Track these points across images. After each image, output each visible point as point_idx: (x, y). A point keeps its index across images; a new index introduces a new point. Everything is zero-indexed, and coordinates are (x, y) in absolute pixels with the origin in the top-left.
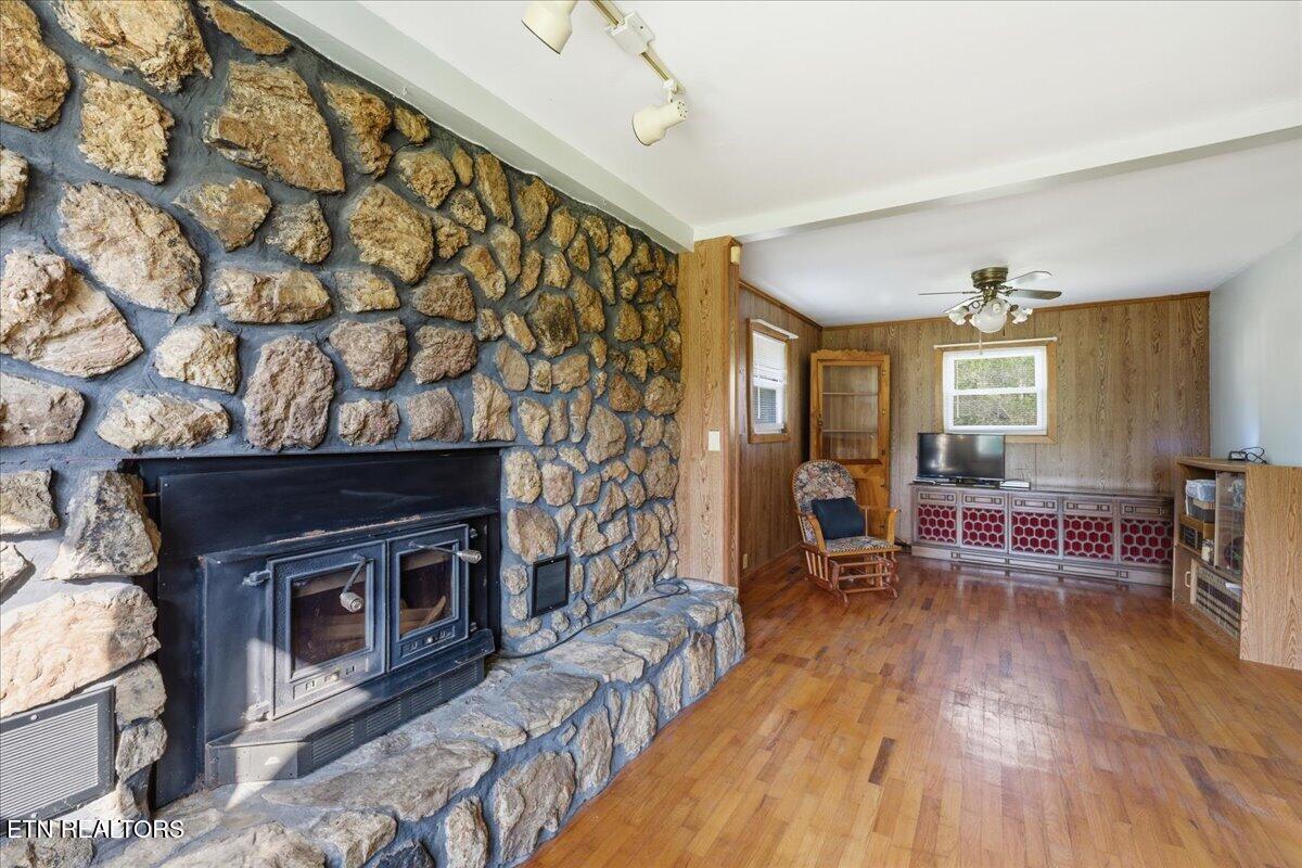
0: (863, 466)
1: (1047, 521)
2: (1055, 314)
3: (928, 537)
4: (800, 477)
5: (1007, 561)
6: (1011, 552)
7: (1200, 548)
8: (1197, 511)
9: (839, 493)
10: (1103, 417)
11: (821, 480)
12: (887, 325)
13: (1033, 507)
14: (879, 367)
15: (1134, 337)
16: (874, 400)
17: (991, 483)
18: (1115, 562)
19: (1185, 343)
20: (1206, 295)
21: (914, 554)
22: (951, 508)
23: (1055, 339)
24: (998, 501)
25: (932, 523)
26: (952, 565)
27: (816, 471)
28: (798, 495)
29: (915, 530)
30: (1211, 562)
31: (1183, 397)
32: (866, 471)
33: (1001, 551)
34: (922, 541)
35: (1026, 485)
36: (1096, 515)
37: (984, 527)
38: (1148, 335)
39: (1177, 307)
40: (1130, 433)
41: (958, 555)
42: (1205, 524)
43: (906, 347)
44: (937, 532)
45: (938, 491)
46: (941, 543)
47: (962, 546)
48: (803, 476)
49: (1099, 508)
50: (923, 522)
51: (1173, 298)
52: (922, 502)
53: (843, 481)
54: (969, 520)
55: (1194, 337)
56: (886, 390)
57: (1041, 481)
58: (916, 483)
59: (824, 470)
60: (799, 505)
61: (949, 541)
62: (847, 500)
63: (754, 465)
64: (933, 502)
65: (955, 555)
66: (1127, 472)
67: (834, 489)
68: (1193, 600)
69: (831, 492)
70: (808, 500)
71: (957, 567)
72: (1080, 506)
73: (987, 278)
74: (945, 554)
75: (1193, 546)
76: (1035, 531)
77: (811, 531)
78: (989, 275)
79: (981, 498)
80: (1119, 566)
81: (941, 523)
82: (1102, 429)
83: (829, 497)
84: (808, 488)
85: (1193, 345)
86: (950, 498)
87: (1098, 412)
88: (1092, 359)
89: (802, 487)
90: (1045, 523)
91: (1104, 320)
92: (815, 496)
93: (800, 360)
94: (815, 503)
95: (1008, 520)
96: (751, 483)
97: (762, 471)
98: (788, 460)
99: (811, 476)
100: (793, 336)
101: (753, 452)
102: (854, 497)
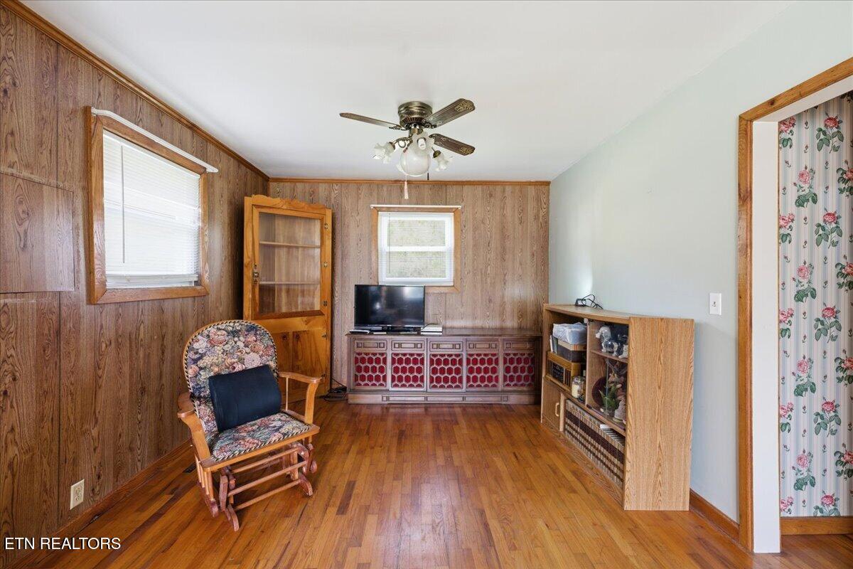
0: (305, 318)
1: (455, 360)
2: (459, 188)
3: (362, 383)
4: (196, 346)
5: (426, 398)
6: (429, 390)
7: (570, 386)
8: (563, 351)
9: (253, 361)
10: (489, 272)
11: (228, 347)
12: (331, 182)
13: (446, 349)
14: (322, 220)
15: (508, 212)
16: (317, 251)
17: (415, 329)
18: (500, 389)
19: (536, 217)
20: (548, 183)
21: (350, 401)
22: (382, 354)
23: (459, 207)
24: (419, 346)
25: (367, 369)
26: (382, 408)
27: (222, 336)
28: (190, 372)
29: (352, 378)
30: (581, 399)
31: (535, 257)
32: (307, 323)
33: (422, 389)
34: (357, 388)
35: (440, 329)
36: (487, 352)
37: (408, 369)
38: (516, 211)
39: (531, 191)
40: (505, 283)
41: (388, 399)
42: (573, 364)
43: (348, 204)
44: (370, 378)
45: (371, 339)
46: (373, 388)
47: (391, 389)
48: (201, 344)
49: (490, 347)
50: (359, 369)
51: (530, 183)
52: (358, 350)
53: (261, 346)
54: (396, 365)
55: (541, 214)
56: (328, 243)
57: (449, 324)
58: (352, 333)
59: (235, 333)
60: (191, 385)
61: (381, 385)
62: (265, 368)
63: (109, 333)
64: (367, 350)
65: (385, 399)
66: (503, 314)
67: (247, 357)
68: (561, 429)
69: (241, 361)
70: (204, 376)
71: (386, 408)
72: (478, 346)
73: (412, 113)
74: (377, 399)
75: (562, 382)
76: (446, 370)
77: (200, 420)
78: (415, 109)
79: (406, 344)
80: (503, 391)
81: (374, 369)
82: (489, 280)
83: (239, 367)
84: (206, 361)
85: (541, 220)
86: (382, 345)
87: (486, 268)
88: (482, 225)
89: (195, 361)
90: (454, 362)
91: (491, 195)
92: (216, 369)
93: (230, 203)
94: (216, 380)
95: (427, 362)
96: (97, 366)
97: (134, 341)
98: (204, 319)
99: (212, 343)
100: (211, 169)
101: (108, 320)
102: (273, 364)
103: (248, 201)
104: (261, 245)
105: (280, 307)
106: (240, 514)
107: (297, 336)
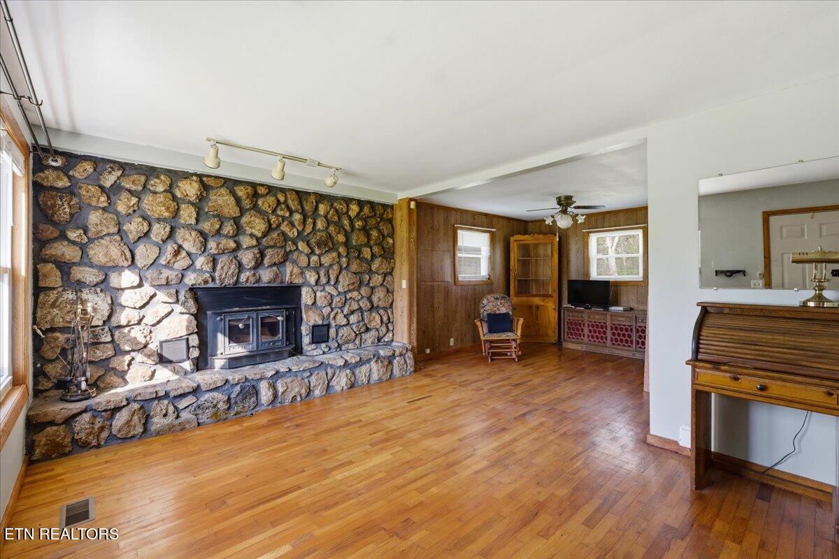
0: (542, 298)
1: (628, 329)
3: (571, 337)
9: (503, 310)
11: (494, 304)
13: (623, 321)
14: (552, 243)
21: (564, 346)
22: (583, 321)
25: (574, 329)
27: (492, 299)
28: (482, 311)
29: (566, 334)
32: (543, 301)
33: (606, 345)
34: (569, 339)
37: (598, 332)
41: (585, 348)
44: (576, 335)
45: (575, 312)
46: (577, 341)
47: (587, 342)
48: (485, 302)
50: (569, 328)
52: (569, 318)
53: (506, 305)
54: (591, 328)
56: (556, 256)
59: (497, 299)
60: (482, 316)
61: (582, 339)
62: (507, 314)
63: (459, 295)
64: (573, 318)
65: (583, 348)
67: (501, 308)
69: (499, 310)
70: (485, 313)
73: (562, 200)
74: (578, 347)
76: (621, 334)
77: (483, 329)
78: (564, 199)
81: (578, 329)
83: (498, 312)
84: (486, 308)
89: (483, 308)
92: (490, 312)
93: (504, 241)
94: (489, 315)
95: (609, 328)
96: (456, 305)
97: (466, 299)
98: (491, 292)
99: (489, 302)
100: (493, 230)
101: (459, 289)
102: (511, 313)
103: (512, 239)
104: (518, 260)
105: (532, 292)
106: (492, 360)
107: (538, 307)
